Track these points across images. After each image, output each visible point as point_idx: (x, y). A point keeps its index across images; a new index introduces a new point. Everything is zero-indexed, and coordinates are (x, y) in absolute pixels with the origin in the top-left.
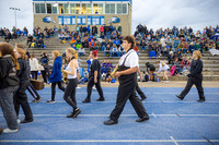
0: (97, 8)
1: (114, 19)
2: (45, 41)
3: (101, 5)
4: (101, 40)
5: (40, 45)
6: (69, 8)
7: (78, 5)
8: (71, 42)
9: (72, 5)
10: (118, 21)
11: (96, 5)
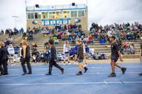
0: (65, 14)
1: (76, 20)
2: (34, 35)
3: (68, 12)
4: (69, 34)
5: (30, 38)
6: (48, 15)
7: (54, 13)
8: (50, 35)
9: (50, 13)
10: (79, 21)
11: (65, 12)
